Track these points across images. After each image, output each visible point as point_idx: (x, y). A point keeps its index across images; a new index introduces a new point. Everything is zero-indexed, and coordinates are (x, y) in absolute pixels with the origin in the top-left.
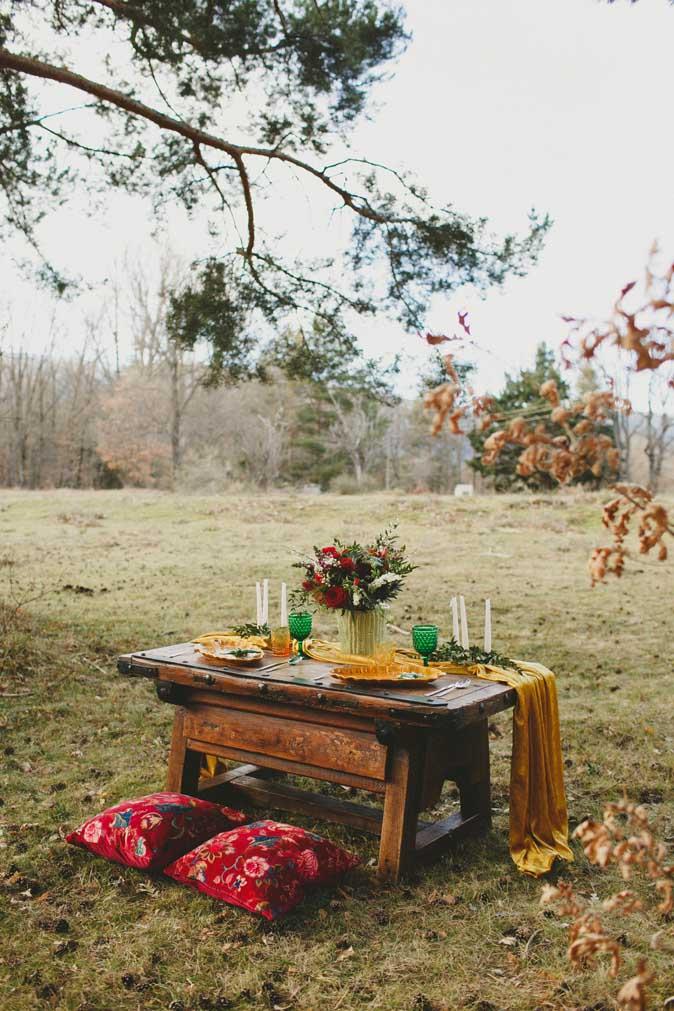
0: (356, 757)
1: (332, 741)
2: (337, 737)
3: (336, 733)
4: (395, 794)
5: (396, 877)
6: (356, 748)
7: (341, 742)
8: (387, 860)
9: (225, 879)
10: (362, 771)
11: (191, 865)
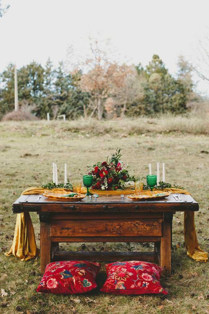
0: (147, 230)
1: (134, 225)
2: (137, 223)
3: (136, 221)
4: (166, 241)
5: (170, 272)
6: (147, 226)
7: (139, 224)
8: (165, 267)
9: (137, 285)
10: (151, 234)
11: (115, 284)
